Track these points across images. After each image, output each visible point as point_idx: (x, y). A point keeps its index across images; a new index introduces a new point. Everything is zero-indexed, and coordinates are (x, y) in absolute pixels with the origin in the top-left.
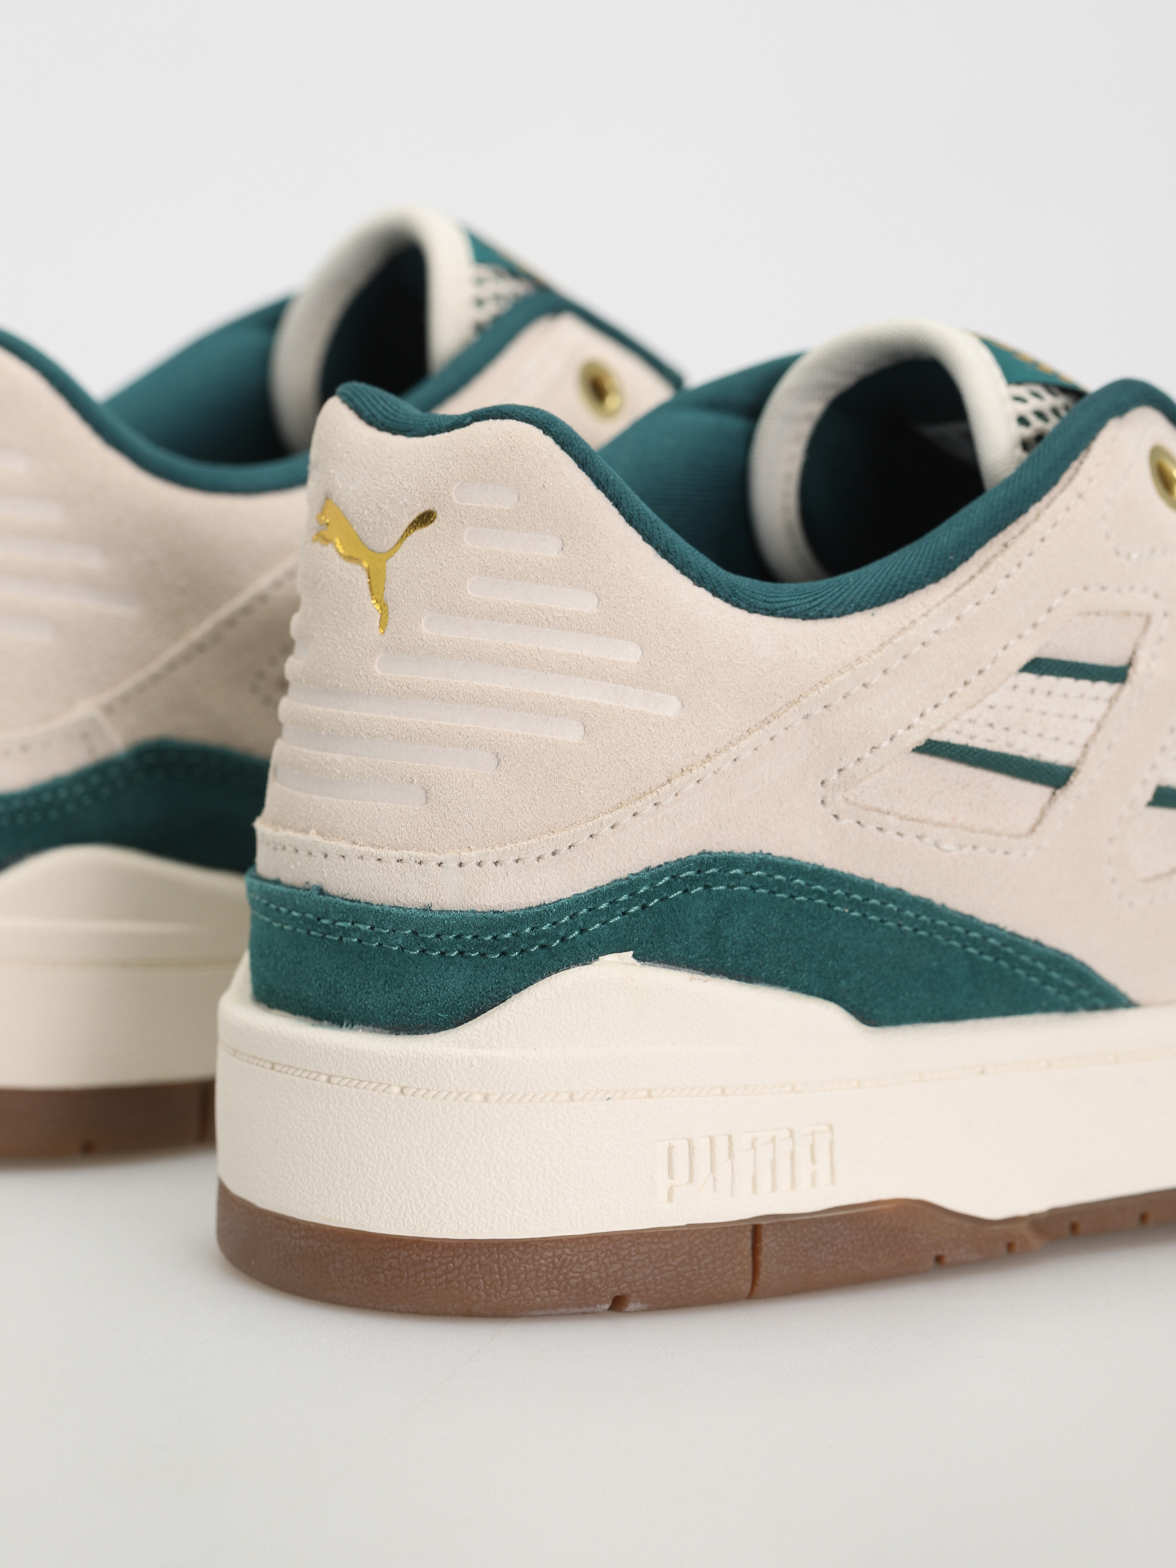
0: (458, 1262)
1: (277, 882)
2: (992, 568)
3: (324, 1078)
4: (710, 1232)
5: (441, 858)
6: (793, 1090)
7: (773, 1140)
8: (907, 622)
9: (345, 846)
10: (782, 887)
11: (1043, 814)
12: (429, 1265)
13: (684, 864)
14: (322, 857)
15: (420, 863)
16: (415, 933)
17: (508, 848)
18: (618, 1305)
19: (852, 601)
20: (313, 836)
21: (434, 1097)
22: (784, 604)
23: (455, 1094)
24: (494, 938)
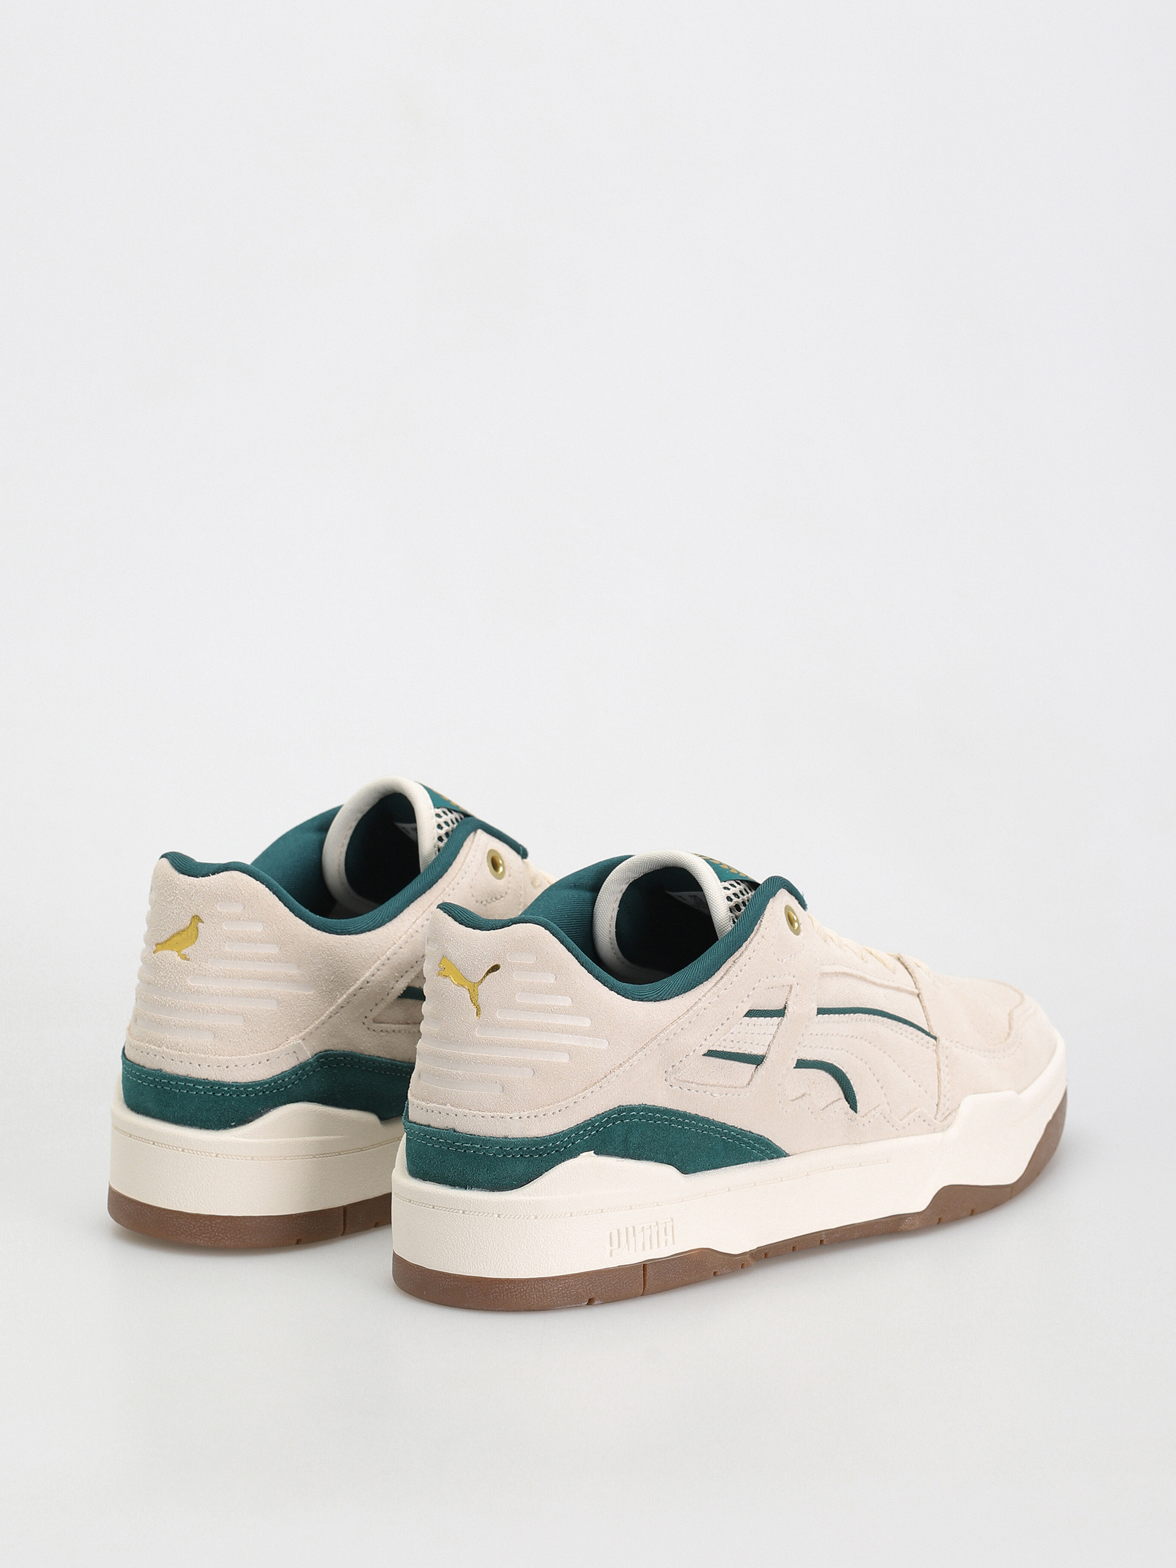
0: (525, 1288)
1: (429, 1126)
2: (731, 973)
3: (461, 1212)
4: (627, 1268)
5: (511, 1115)
6: (658, 1205)
7: (650, 1226)
8: (697, 999)
9: (467, 1111)
10: (651, 1118)
11: (752, 1076)
12: (513, 1290)
13: (613, 1111)
14: (454, 1116)
15: (502, 1118)
16: (501, 1148)
17: (541, 1109)
18: (591, 1302)
19: (674, 992)
20: (449, 1106)
21: (513, 1218)
22: (646, 996)
23: (523, 1216)
24: (536, 1148)
